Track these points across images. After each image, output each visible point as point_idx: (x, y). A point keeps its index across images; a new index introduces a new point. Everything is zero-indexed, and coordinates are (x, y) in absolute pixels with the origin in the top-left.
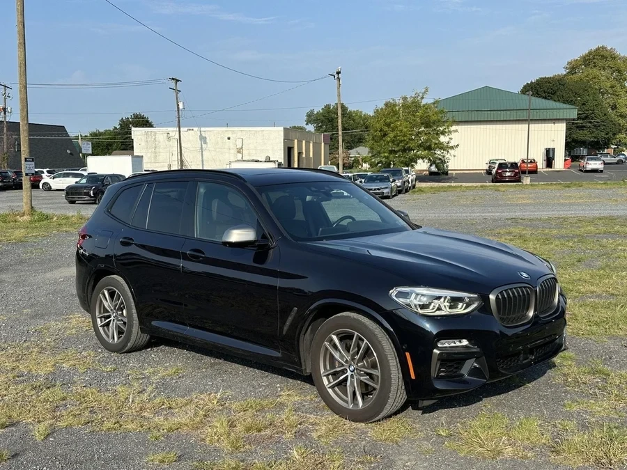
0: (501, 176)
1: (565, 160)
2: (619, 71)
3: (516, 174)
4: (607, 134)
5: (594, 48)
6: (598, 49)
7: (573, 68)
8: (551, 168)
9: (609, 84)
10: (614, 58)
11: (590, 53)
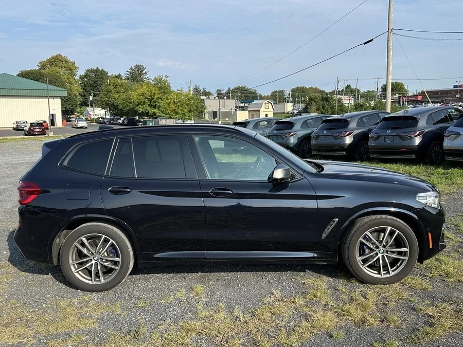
0: (33, 131)
1: (62, 121)
2: (71, 70)
3: (43, 130)
4: (72, 106)
5: (55, 55)
6: (57, 55)
7: (43, 66)
8: (54, 126)
9: (66, 77)
10: (67, 62)
11: (53, 58)
